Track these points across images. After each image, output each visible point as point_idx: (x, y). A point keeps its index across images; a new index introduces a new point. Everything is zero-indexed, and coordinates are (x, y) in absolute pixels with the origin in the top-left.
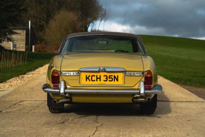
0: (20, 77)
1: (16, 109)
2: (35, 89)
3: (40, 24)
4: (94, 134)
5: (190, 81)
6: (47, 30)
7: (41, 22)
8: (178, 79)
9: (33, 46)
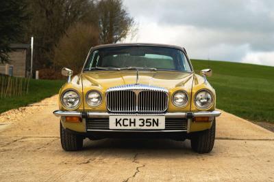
0: (20, 109)
1: (17, 147)
2: (43, 123)
3: (46, 41)
4: (134, 176)
5: (262, 114)
6: (56, 50)
7: (48, 39)
8: (244, 112)
9: (37, 72)
